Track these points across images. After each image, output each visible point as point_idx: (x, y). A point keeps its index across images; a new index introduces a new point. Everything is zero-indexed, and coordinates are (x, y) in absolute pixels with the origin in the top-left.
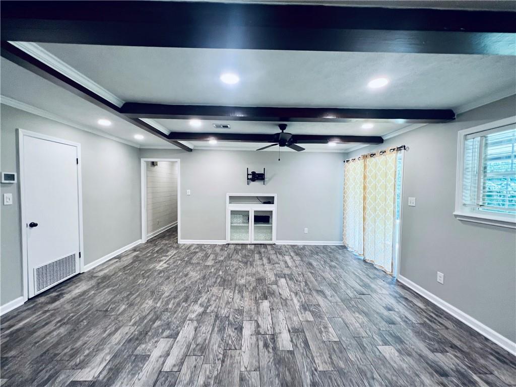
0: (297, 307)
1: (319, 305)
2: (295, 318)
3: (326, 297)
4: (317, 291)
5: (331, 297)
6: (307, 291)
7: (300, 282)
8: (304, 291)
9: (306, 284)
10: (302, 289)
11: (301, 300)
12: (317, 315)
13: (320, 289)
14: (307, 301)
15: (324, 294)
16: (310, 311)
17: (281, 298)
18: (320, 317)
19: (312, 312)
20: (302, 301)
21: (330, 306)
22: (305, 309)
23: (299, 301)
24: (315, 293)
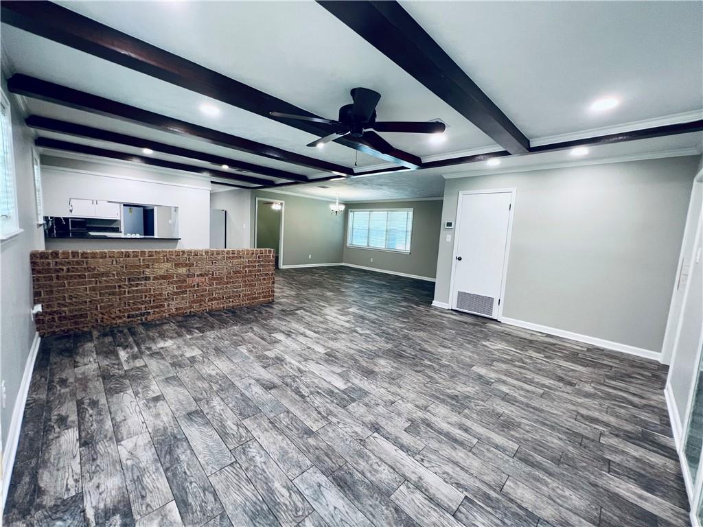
0: (286, 357)
1: (265, 367)
2: (282, 348)
3: (258, 380)
4: (274, 387)
5: (250, 384)
6: (289, 380)
7: (312, 393)
8: (293, 378)
9: (297, 392)
10: (297, 380)
11: (288, 365)
12: (262, 359)
13: (272, 391)
14: (281, 367)
15: (262, 385)
16: (272, 358)
17: (313, 360)
18: (258, 357)
19: (268, 358)
20: (286, 364)
21: (249, 371)
22: (277, 358)
23: (290, 363)
24: (277, 381)
